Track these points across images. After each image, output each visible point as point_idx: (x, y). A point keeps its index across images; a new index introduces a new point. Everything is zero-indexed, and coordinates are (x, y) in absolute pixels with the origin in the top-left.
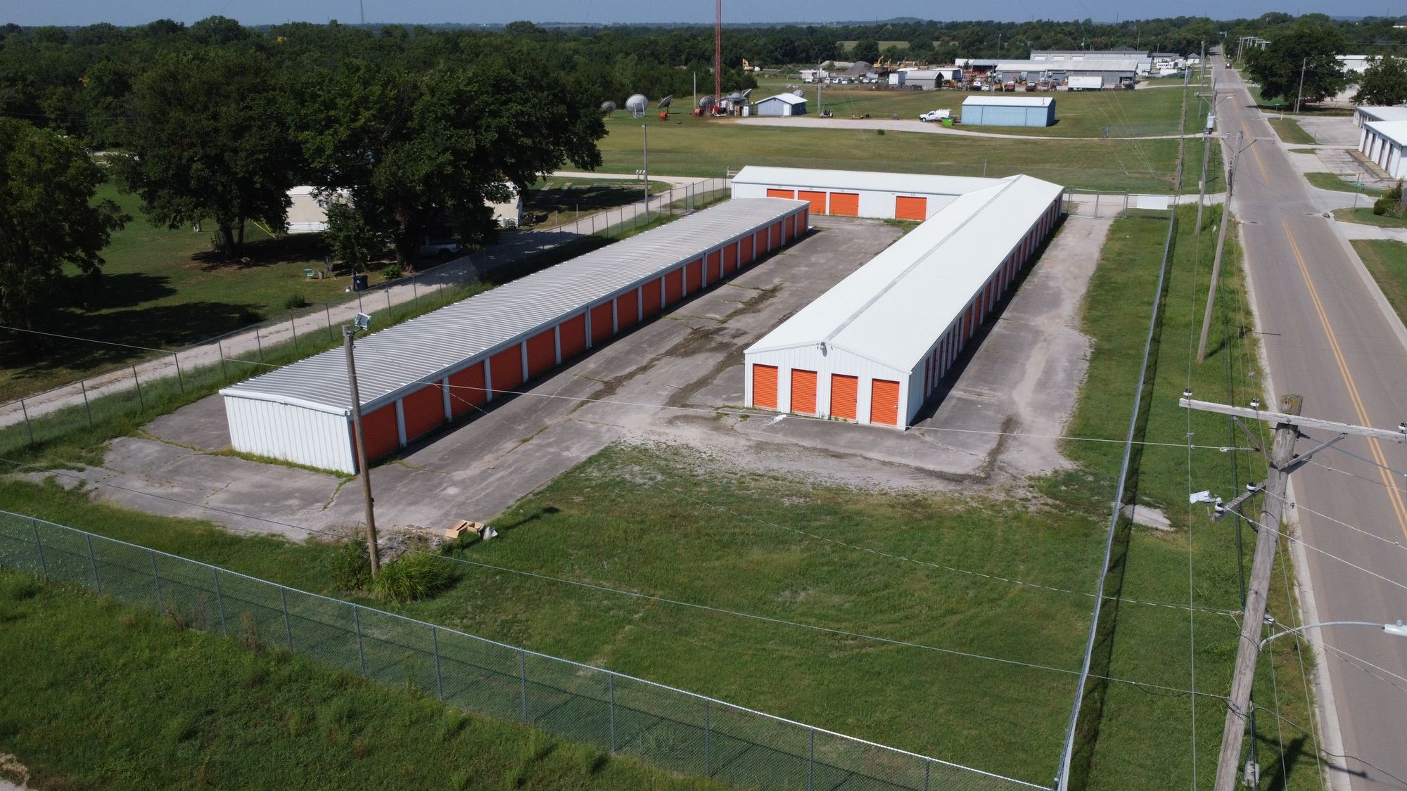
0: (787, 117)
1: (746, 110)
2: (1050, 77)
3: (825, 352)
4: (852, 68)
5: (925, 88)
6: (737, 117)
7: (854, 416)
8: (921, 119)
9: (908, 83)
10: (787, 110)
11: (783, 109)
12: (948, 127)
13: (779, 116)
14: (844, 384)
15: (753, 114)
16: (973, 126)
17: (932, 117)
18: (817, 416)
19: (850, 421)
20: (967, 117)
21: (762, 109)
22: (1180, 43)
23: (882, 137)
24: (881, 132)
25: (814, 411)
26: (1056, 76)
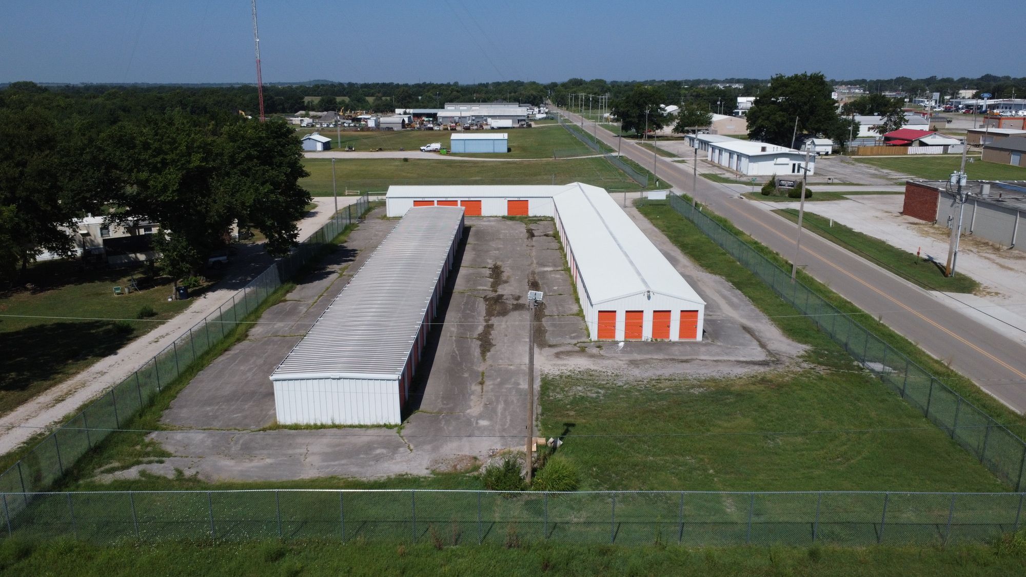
0: (320, 151)
2: (474, 120)
3: (649, 298)
4: (326, 116)
5: (395, 129)
7: (668, 337)
8: (422, 150)
9: (382, 126)
10: (319, 147)
11: (316, 146)
12: (444, 155)
13: (314, 151)
14: (662, 316)
16: (460, 153)
17: (429, 149)
18: (643, 340)
19: (666, 340)
20: (454, 149)
22: (529, 97)
23: (407, 163)
24: (406, 160)
25: (641, 337)
26: (477, 120)
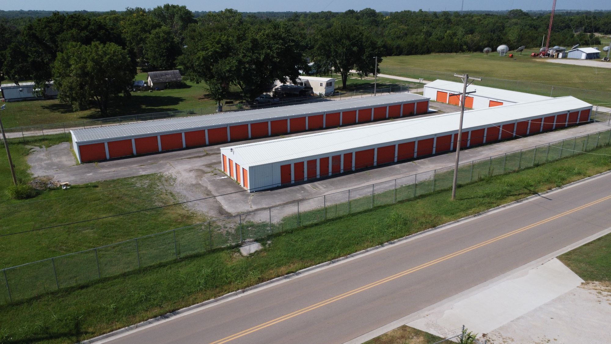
0: (583, 60)
1: (561, 55)
3: (233, 153)
6: (555, 58)
10: (584, 56)
11: (581, 56)
13: (579, 59)
14: (238, 168)
15: (565, 57)
18: (234, 179)
19: (240, 184)
21: (570, 55)
25: (233, 177)
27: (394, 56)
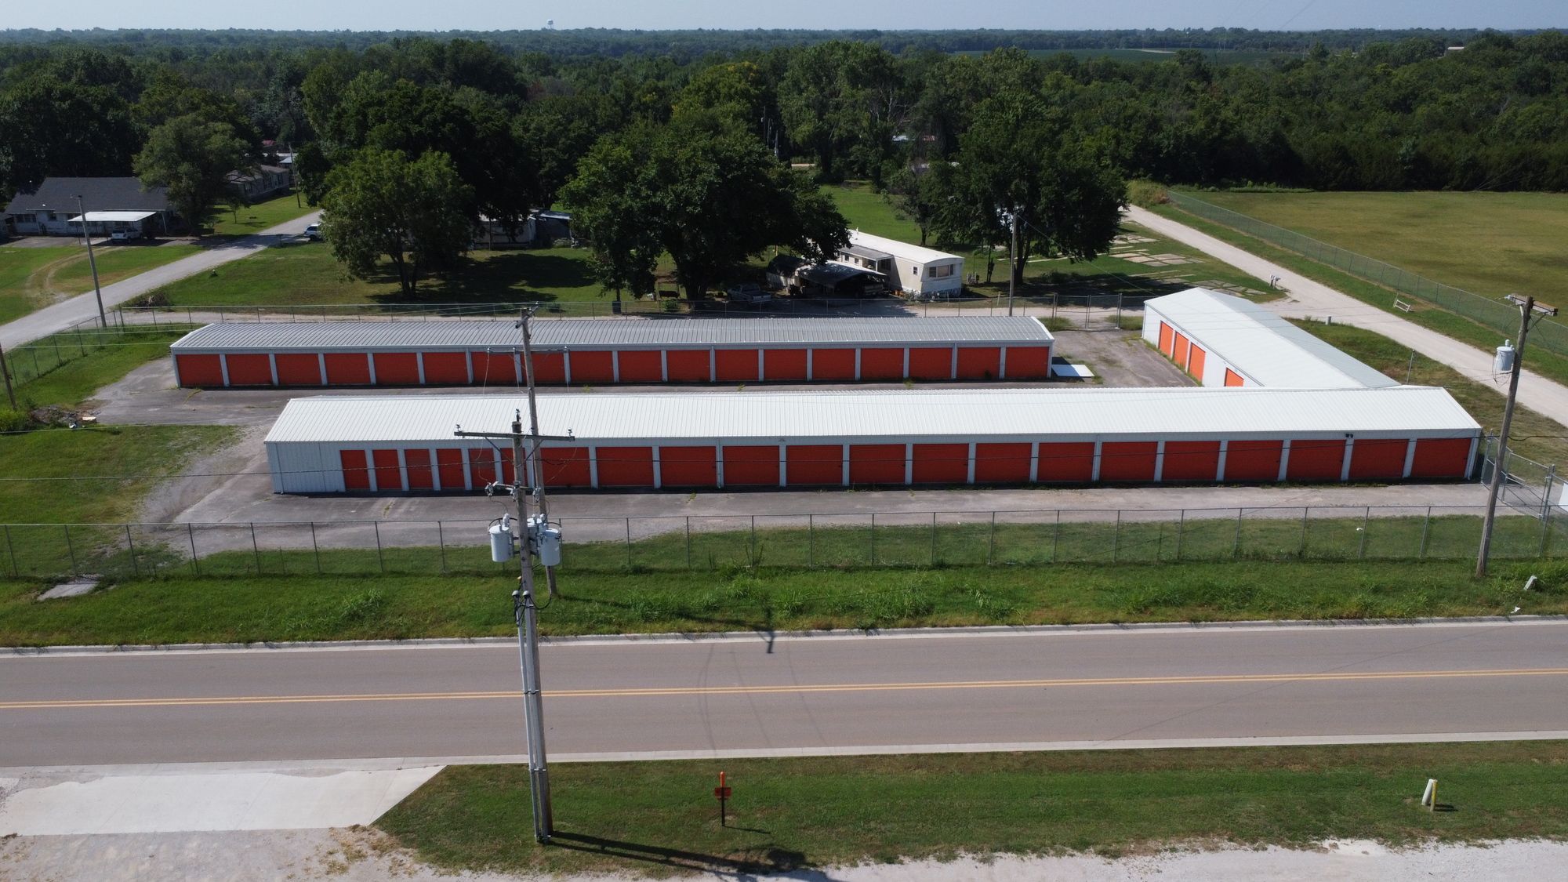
27: (1449, 190)
